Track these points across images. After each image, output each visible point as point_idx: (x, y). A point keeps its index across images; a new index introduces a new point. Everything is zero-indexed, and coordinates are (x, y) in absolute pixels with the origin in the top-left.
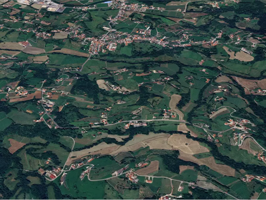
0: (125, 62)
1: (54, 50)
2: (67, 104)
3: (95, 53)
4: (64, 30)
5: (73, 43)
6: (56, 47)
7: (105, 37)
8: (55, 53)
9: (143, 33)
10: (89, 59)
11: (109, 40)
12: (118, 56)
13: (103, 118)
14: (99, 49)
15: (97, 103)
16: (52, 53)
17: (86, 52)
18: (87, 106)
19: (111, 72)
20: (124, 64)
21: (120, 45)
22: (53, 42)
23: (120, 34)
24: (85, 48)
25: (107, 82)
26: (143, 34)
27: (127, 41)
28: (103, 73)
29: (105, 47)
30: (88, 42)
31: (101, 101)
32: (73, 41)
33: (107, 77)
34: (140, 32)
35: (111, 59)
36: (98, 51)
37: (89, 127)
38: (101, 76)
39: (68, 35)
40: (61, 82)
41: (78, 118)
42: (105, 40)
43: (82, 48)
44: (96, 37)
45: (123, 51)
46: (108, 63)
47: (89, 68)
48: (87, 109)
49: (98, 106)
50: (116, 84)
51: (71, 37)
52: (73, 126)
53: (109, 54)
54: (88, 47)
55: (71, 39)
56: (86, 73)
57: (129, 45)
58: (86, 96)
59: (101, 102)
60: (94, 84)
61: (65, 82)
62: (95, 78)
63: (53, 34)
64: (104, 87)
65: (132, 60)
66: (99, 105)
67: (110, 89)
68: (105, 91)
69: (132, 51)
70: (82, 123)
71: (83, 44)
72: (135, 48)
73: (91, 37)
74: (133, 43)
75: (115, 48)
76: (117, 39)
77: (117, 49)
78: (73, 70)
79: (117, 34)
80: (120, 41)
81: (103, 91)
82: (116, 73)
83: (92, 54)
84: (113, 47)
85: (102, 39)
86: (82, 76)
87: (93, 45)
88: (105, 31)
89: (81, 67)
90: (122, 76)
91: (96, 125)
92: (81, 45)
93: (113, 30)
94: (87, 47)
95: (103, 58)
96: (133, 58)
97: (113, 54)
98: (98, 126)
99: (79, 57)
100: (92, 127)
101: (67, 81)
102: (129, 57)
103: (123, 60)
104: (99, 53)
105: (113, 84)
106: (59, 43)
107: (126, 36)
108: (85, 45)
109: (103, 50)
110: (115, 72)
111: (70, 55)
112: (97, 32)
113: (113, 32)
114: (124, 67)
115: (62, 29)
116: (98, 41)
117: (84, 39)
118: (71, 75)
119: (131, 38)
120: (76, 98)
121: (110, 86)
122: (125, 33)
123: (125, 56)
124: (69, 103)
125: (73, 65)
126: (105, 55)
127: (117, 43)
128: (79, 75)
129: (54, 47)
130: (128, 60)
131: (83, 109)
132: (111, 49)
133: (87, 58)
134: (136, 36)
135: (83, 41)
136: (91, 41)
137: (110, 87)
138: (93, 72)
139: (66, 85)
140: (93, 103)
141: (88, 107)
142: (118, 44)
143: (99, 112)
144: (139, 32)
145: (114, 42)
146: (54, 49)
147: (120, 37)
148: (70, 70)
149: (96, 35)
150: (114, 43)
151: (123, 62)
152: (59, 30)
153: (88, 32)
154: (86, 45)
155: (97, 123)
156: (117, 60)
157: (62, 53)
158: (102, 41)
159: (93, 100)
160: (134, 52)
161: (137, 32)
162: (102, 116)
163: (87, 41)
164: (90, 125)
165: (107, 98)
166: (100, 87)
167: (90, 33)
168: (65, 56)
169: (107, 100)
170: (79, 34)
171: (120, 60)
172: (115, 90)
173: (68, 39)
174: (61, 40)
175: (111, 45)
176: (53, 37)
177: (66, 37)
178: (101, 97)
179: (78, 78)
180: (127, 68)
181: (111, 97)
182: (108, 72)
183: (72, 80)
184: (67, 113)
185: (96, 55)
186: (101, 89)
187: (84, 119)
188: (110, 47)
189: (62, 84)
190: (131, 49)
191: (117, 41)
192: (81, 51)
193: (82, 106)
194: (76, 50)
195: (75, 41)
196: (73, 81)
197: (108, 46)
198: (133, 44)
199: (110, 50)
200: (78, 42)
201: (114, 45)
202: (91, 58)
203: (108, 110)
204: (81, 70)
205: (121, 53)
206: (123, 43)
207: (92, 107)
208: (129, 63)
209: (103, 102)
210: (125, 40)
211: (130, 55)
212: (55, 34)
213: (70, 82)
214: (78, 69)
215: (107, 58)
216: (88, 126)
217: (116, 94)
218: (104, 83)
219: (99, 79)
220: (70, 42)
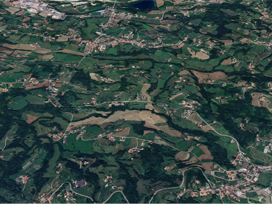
0: (112, 60)
1: (58, 50)
2: (68, 90)
3: (89, 53)
5: (72, 44)
6: (59, 48)
7: (97, 40)
8: (59, 53)
9: (127, 37)
10: (84, 57)
11: (101, 43)
12: (107, 55)
13: (94, 100)
14: (92, 50)
15: (89, 89)
16: (56, 53)
17: (82, 52)
18: (82, 91)
19: (101, 68)
20: (111, 61)
21: (109, 46)
22: (57, 44)
23: (109, 38)
24: (81, 49)
25: (97, 75)
26: (127, 38)
27: (114, 43)
28: (95, 68)
29: (97, 48)
30: (84, 44)
31: (92, 88)
32: (73, 43)
33: (98, 71)
34: (125, 37)
35: (101, 57)
36: (92, 51)
37: (83, 106)
38: (93, 71)
39: (69, 39)
40: (63, 75)
41: (75, 100)
42: (97, 42)
43: (79, 49)
44: (90, 40)
45: (111, 51)
46: (99, 60)
47: (85, 64)
48: (82, 94)
49: (90, 92)
50: (104, 76)
51: (71, 40)
52: (71, 105)
53: (100, 53)
54: (84, 48)
55: (70, 42)
56: (82, 68)
57: (116, 46)
58: (81, 84)
59: (92, 89)
60: (88, 76)
61: (66, 74)
62: (88, 72)
63: (57, 38)
64: (95, 78)
65: (117, 58)
66: (90, 91)
68: (95, 81)
69: (117, 51)
70: (79, 103)
71: (80, 46)
72: (120, 49)
73: (86, 40)
74: (119, 45)
75: (104, 48)
76: (106, 42)
77: (106, 49)
78: (72, 65)
79: (106, 38)
80: (109, 43)
81: (94, 81)
83: (86, 53)
84: (103, 48)
85: (95, 42)
86: (78, 70)
87: (88, 47)
88: (97, 35)
89: (78, 63)
90: (109, 70)
91: (88, 104)
92: (78, 46)
93: (104, 34)
94: (83, 48)
95: (94, 57)
96: (118, 56)
97: (103, 53)
98: (90, 105)
99: (77, 55)
100: (85, 106)
101: (67, 73)
102: (116, 56)
103: (111, 58)
104: (92, 52)
105: (102, 76)
106: (62, 45)
107: (114, 40)
108: (81, 47)
109: (95, 50)
110: (104, 67)
111: (70, 54)
112: (91, 36)
113: (104, 36)
114: (111, 64)
115: (64, 34)
116: (91, 43)
117: (81, 42)
118: (71, 69)
119: (118, 41)
120: (74, 86)
121: (99, 77)
122: (113, 37)
123: (112, 55)
125: (73, 62)
126: (96, 54)
127: (106, 45)
128: (76, 70)
129: (57, 48)
130: (114, 58)
131: (79, 93)
132: (102, 49)
133: (83, 56)
134: (121, 39)
135: (80, 43)
136: (86, 43)
137: (99, 78)
138: (88, 67)
140: (86, 89)
141: (83, 92)
142: (107, 46)
143: (91, 96)
144: (124, 36)
146: (58, 49)
147: (109, 40)
148: (69, 65)
149: (91, 39)
150: (104, 45)
151: (110, 59)
152: (62, 34)
153: (84, 36)
154: (82, 47)
155: (89, 103)
156: (106, 58)
157: (64, 53)
158: (95, 43)
159: (86, 88)
160: (119, 52)
161: (122, 36)
162: (93, 99)
163: (83, 43)
164: (84, 105)
165: (97, 86)
166: (92, 78)
167: (86, 37)
168: (66, 55)
169: (96, 88)
170: (77, 37)
171: (108, 58)
172: (103, 80)
173: (68, 42)
174: (63, 43)
175: (102, 46)
176: (58, 40)
177: (67, 40)
178: (92, 85)
179: (76, 72)
180: (113, 64)
181: (100, 85)
182: (99, 67)
183: (71, 73)
184: (68, 97)
185: (90, 54)
186: (93, 80)
187: (79, 100)
188: (101, 48)
189: (64, 76)
190: (117, 50)
191: (107, 43)
192: (78, 51)
193: (78, 92)
194: (75, 50)
195: (74, 43)
196: (72, 74)
197: (99, 47)
199: (100, 50)
200: (76, 44)
201: (104, 47)
202: (86, 56)
203: (97, 94)
204: (78, 66)
205: (109, 53)
206: (111, 45)
207: (86, 92)
208: (115, 60)
210: (113, 43)
211: (116, 54)
212: (59, 38)
213: (70, 75)
214: (76, 65)
215: (98, 56)
216: (82, 106)
217: (104, 83)
218: (95, 76)
219: (92, 72)
220: (70, 44)
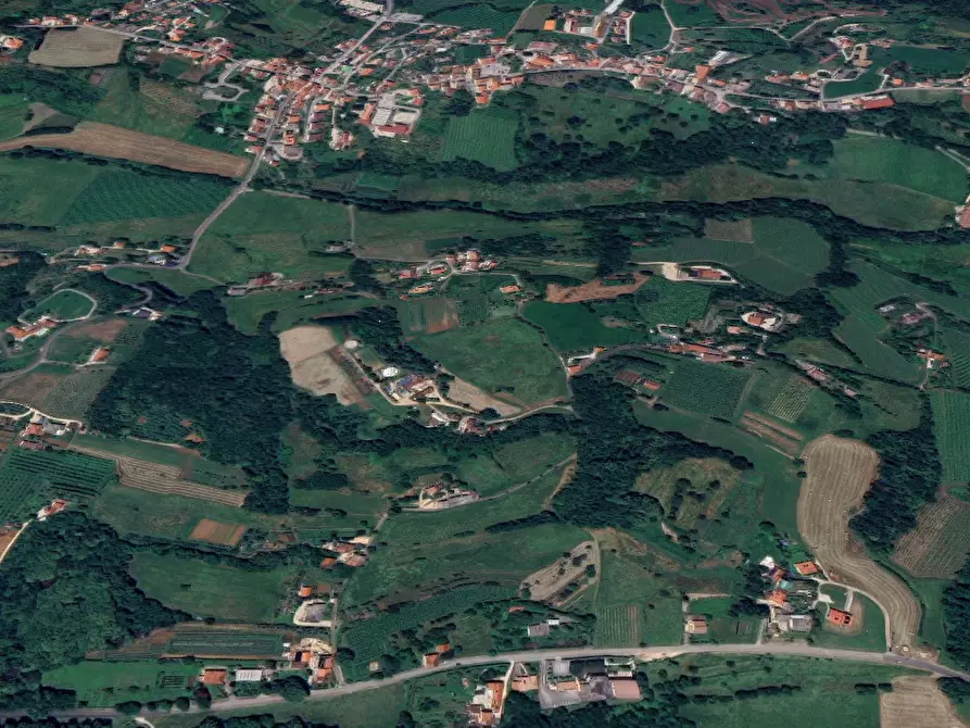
0: (477, 208)
1: (29, 133)
2: (58, 506)
3: (281, 151)
4: (107, 17)
5: (149, 89)
6: (43, 113)
7: (350, 59)
8: (32, 152)
9: (583, 31)
10: (243, 189)
11: (378, 75)
12: (428, 170)
13: (308, 631)
14: (309, 128)
15: (268, 497)
16: (16, 155)
17: (229, 145)
18: (194, 523)
19: (383, 278)
20: (469, 223)
21: (444, 102)
22: (27, 85)
23: (446, 38)
24: (220, 124)
25: (351, 344)
26: (584, 39)
27: (489, 77)
28: (326, 284)
29: (348, 116)
30: (246, 85)
31: (301, 484)
32: (155, 77)
33: (352, 308)
34: (567, 28)
35: (383, 186)
36: (306, 138)
37: (194, 708)
38: (309, 304)
39: (128, 44)
40: (33, 344)
41: (116, 632)
42: (348, 72)
43: (205, 123)
44: (296, 55)
45: (466, 140)
46: (364, 214)
47: (240, 250)
48: (191, 549)
49: (278, 528)
50: (415, 361)
51: (141, 59)
52: (65, 696)
53: (375, 157)
54: (242, 118)
55: (137, 69)
56: (213, 281)
57: (500, 101)
58: (192, 445)
59: (297, 497)
60: (265, 360)
61: (60, 341)
62: (271, 317)
63: (36, 38)
64: (326, 382)
65: (518, 197)
66: (279, 520)
67: (367, 392)
68: (332, 412)
69: (517, 140)
70: (144, 674)
71: (209, 96)
72: (534, 120)
73: (263, 57)
74: (528, 91)
75: (410, 118)
76: (426, 66)
77: (420, 126)
78: (131, 258)
79: (426, 38)
80: (443, 79)
81: (315, 411)
82: (412, 282)
83: (263, 156)
84: (400, 117)
85: (329, 71)
86: (183, 304)
87: (275, 106)
88: (353, 19)
89: (189, 241)
90: (451, 303)
91: (249, 690)
92: (199, 101)
93: (405, 17)
94: (237, 116)
95: (331, 183)
96: (526, 180)
97: (394, 155)
98: (263, 700)
99: (184, 176)
100: (220, 706)
101: (76, 334)
102: (504, 179)
103: (463, 195)
104: (308, 153)
105: (391, 361)
106: (68, 94)
107: (483, 52)
108: (222, 105)
109: (335, 132)
110: (407, 273)
111: (123, 163)
112: (305, 29)
113: (401, 28)
114: (468, 242)
115: (95, 13)
116: (305, 78)
117: (220, 67)
118: (114, 293)
119: (515, 63)
120: (125, 461)
121: (368, 369)
122: (474, 34)
123: (477, 171)
124: (71, 504)
125: (140, 228)
126: (347, 166)
127: (423, 89)
128: (163, 296)
129: (30, 116)
130: (489, 194)
131: (163, 547)
132: (388, 127)
133: (230, 182)
134: (541, 47)
135: (216, 81)
136: (262, 81)
137: (366, 377)
138: (265, 276)
139: (66, 370)
140: (238, 499)
141: (204, 532)
142: (429, 98)
143: (284, 574)
144: (560, 26)
145: (406, 86)
146: (28, 126)
147: (442, 55)
148: (111, 260)
149: (297, 44)
150: (408, 93)
151: (461, 207)
152: (78, 14)
153: (247, 28)
154: (231, 105)
155: (255, 676)
156: (420, 198)
157: (80, 154)
158: (331, 77)
159: (242, 478)
160: (528, 145)
161: (550, 25)
162: (300, 616)
163: (237, 79)
164: (204, 695)
165: (343, 461)
166: (298, 379)
167: (258, 33)
168: (95, 170)
169: (341, 480)
170: (194, 37)
171: (440, 194)
172: (405, 400)
173: (123, 72)
174: (82, 75)
175: (388, 100)
176: (35, 57)
177: (112, 56)
178: (301, 451)
179: (154, 316)
180: (490, 247)
181: (372, 456)
182: (362, 272)
183: (113, 328)
184: (41, 586)
185: (291, 167)
186: (305, 396)
187: (159, 635)
188: (381, 117)
189: (43, 361)
190: (513, 128)
191: (426, 78)
192: (198, 143)
193: (160, 527)
194: (167, 136)
195: (167, 77)
196: (122, 339)
197: (368, 107)
198: (522, 99)
199: (377, 133)
200: (181, 84)
201: (403, 105)
202: (259, 182)
203: (343, 557)
204: (185, 261)
205: (446, 154)
206: (463, 91)
207: (232, 537)
208: (500, 214)
209: (311, 497)
210: (477, 73)
211: (505, 163)
212: (48, 38)
213: (98, 343)
214: (168, 256)
215: (359, 180)
216: (184, 702)
217: (409, 431)
218: (332, 354)
219: (298, 323)
220: (134, 82)
